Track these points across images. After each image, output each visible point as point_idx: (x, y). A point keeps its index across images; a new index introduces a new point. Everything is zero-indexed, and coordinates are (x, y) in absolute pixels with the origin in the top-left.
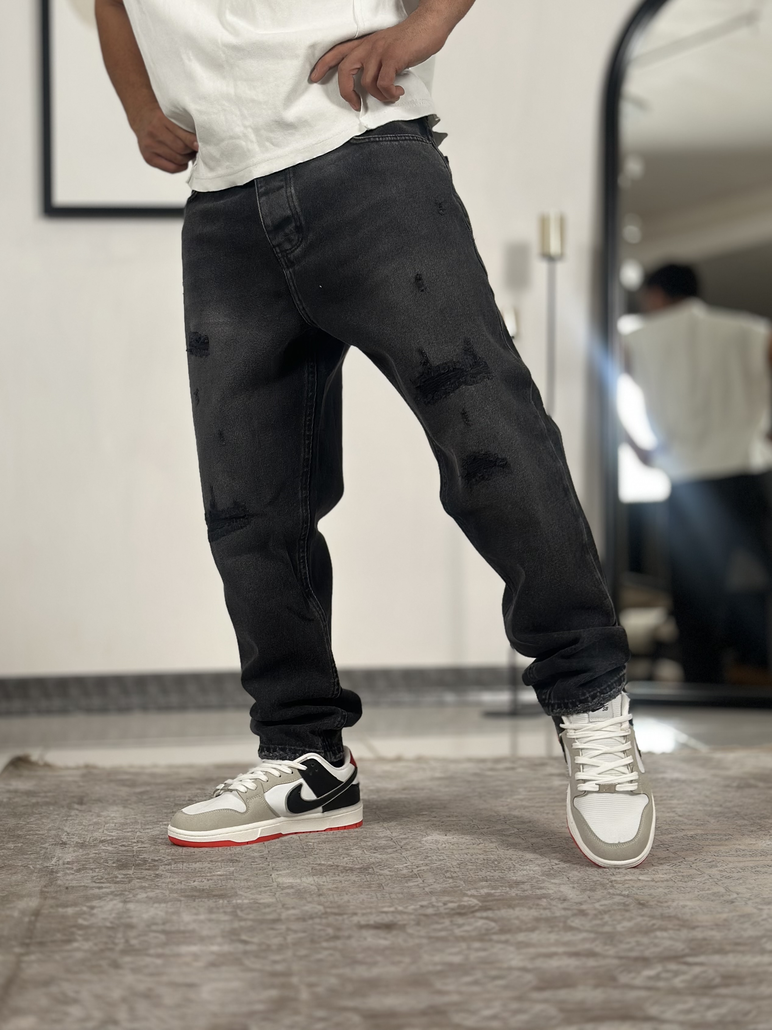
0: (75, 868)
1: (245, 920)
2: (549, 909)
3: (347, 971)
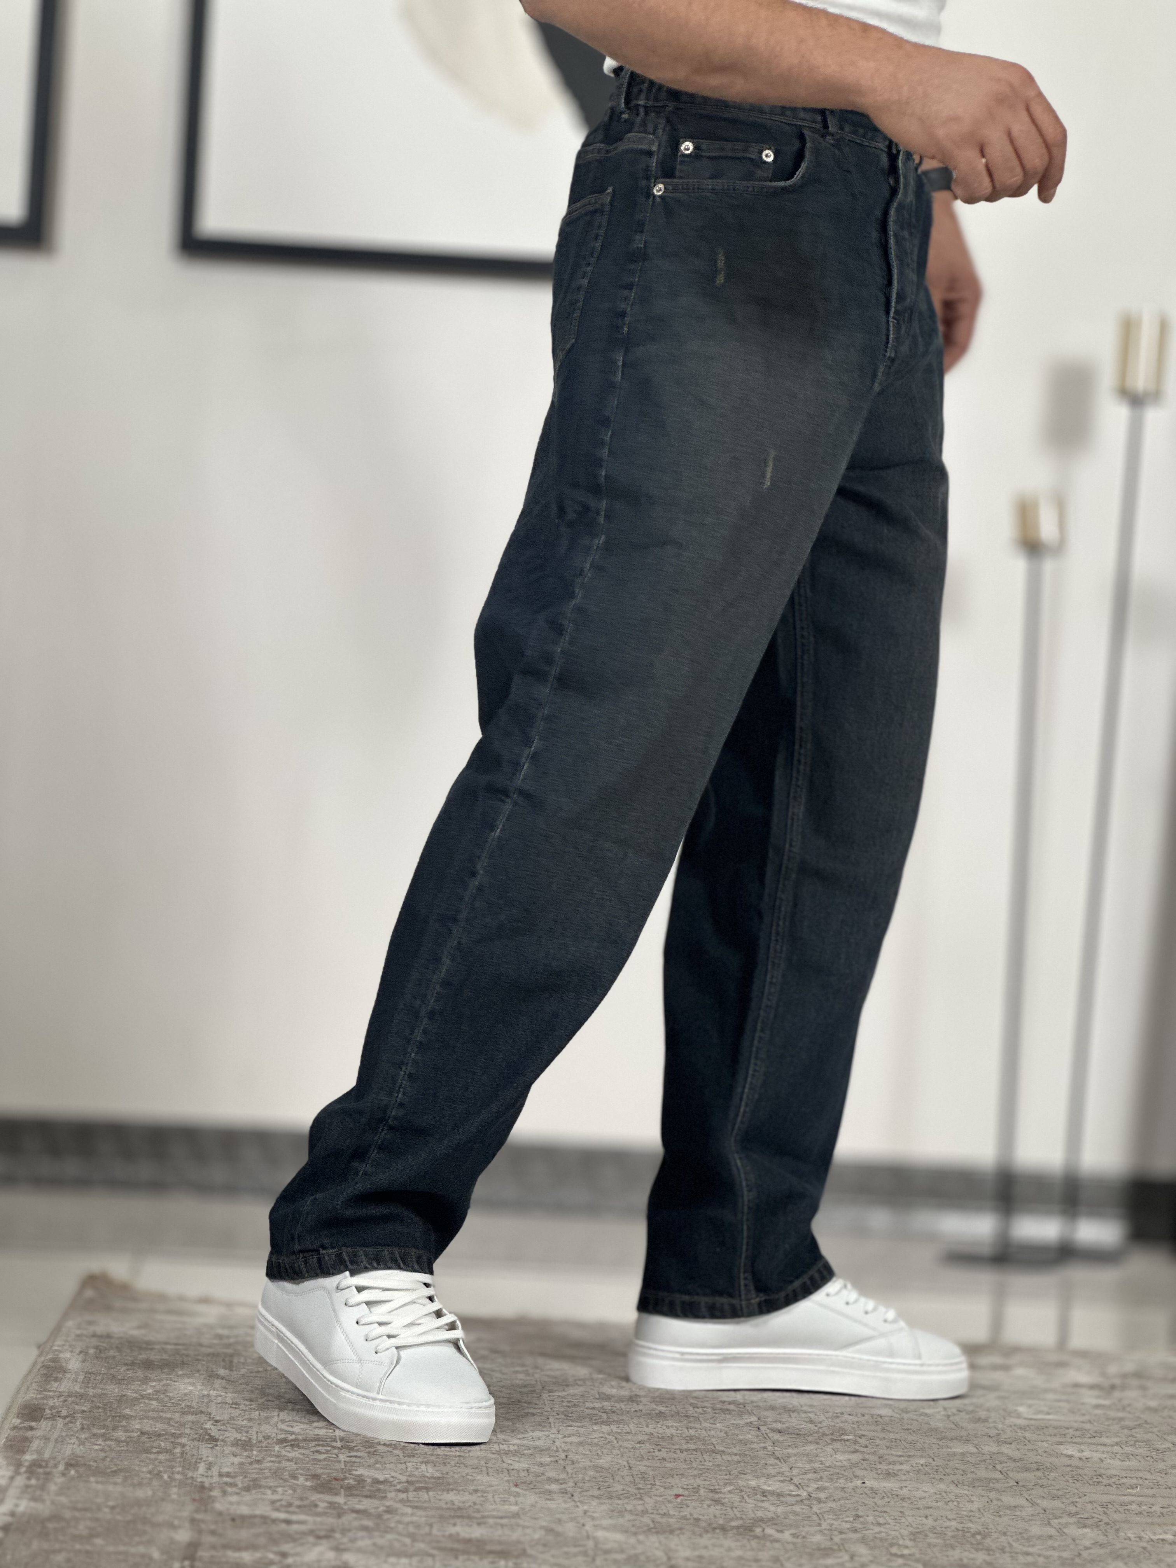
0: (240, 1485)
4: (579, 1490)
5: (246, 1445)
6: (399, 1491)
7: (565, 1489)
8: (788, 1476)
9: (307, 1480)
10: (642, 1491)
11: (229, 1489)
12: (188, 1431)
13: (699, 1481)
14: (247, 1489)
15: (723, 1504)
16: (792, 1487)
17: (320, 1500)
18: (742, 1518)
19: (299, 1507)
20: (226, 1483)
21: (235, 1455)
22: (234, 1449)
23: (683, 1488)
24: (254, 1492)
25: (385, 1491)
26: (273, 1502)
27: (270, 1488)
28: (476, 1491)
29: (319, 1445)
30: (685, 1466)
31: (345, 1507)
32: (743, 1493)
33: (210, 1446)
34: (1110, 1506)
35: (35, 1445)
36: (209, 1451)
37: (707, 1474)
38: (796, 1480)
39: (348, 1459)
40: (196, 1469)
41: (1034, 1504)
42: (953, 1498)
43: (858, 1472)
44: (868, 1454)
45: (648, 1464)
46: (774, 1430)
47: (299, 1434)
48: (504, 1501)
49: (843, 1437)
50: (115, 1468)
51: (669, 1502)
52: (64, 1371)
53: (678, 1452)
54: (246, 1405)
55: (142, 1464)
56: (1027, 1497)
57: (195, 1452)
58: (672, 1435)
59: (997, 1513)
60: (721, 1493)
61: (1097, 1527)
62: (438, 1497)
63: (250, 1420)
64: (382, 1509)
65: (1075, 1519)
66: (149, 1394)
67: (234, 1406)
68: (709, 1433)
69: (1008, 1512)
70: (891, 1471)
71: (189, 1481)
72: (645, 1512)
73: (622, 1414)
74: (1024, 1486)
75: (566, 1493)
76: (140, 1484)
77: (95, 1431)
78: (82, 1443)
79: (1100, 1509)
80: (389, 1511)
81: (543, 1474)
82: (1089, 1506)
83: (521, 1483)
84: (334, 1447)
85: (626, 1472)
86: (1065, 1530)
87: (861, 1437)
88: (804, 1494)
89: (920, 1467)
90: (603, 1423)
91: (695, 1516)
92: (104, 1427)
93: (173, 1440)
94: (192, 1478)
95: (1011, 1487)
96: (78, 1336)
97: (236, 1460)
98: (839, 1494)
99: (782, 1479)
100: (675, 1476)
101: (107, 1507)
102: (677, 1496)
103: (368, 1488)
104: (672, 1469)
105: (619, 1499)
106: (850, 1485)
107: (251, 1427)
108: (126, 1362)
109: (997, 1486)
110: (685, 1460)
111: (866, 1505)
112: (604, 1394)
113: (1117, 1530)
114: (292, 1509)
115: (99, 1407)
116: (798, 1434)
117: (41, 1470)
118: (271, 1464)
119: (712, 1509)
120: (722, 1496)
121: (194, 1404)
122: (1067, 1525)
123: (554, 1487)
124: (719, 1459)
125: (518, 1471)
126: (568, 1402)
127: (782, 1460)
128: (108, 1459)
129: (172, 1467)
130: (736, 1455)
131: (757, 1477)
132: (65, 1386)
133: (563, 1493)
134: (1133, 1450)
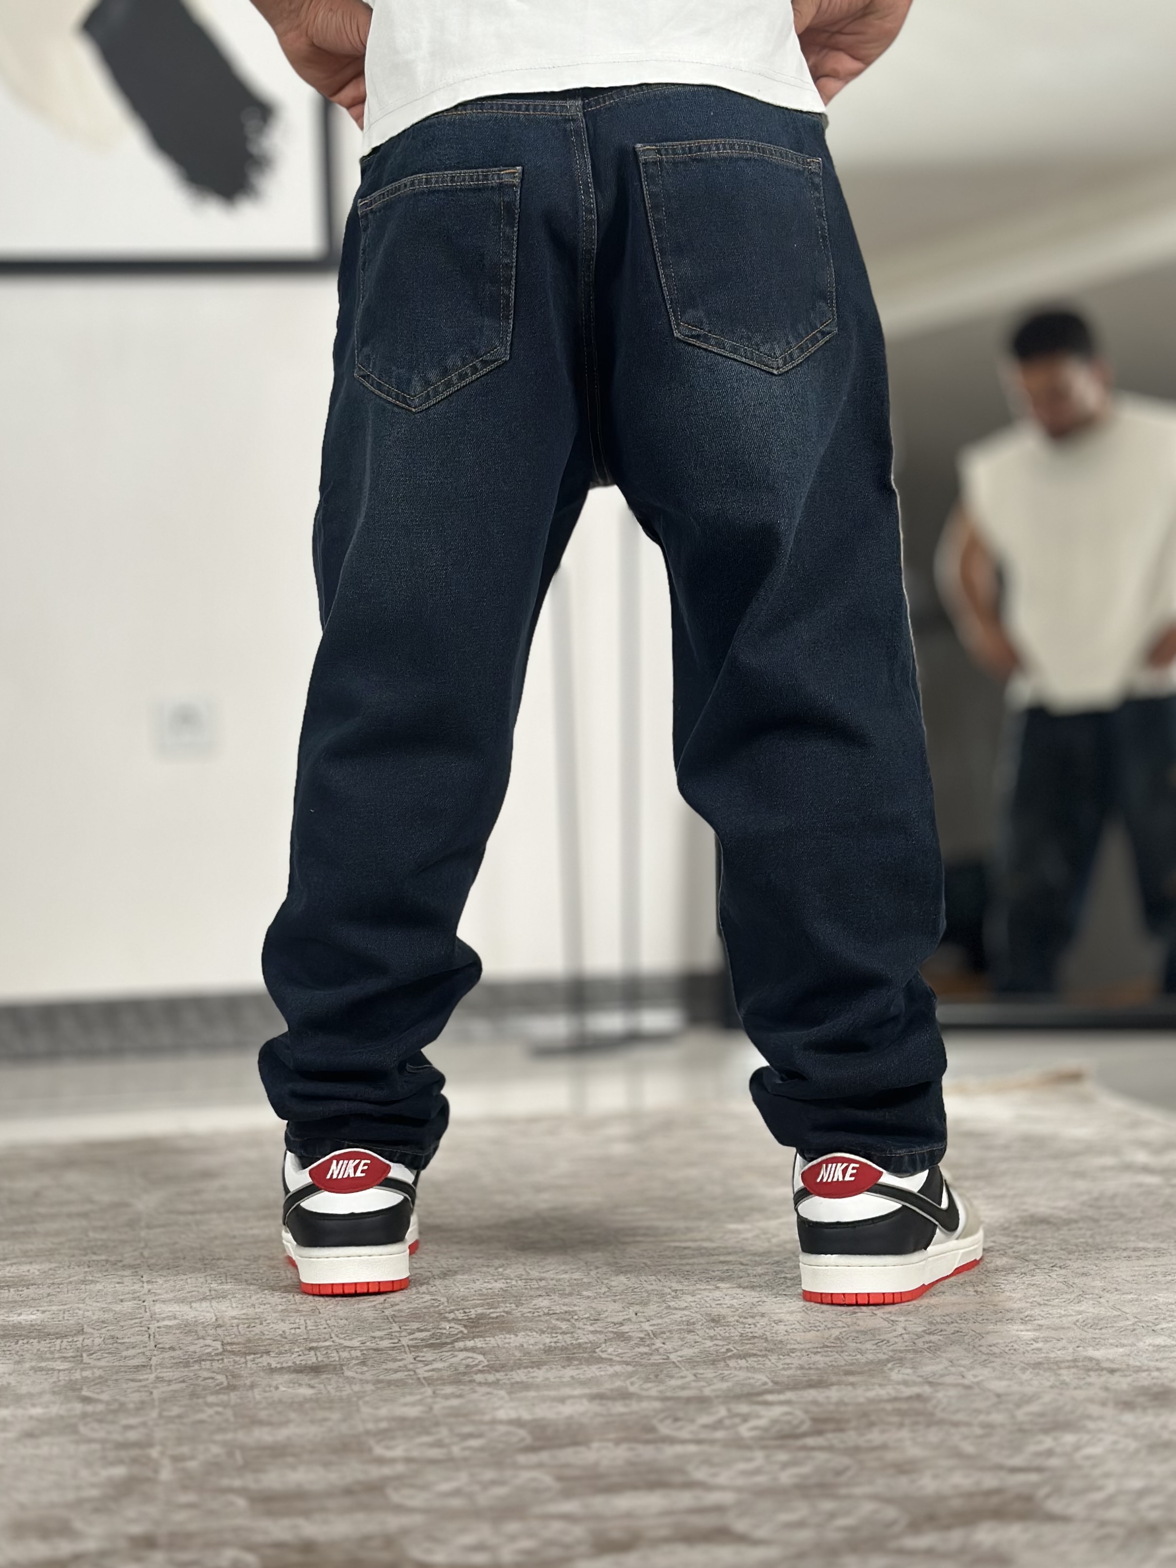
1: (92, 1368)
2: (572, 1333)
3: (241, 1436)
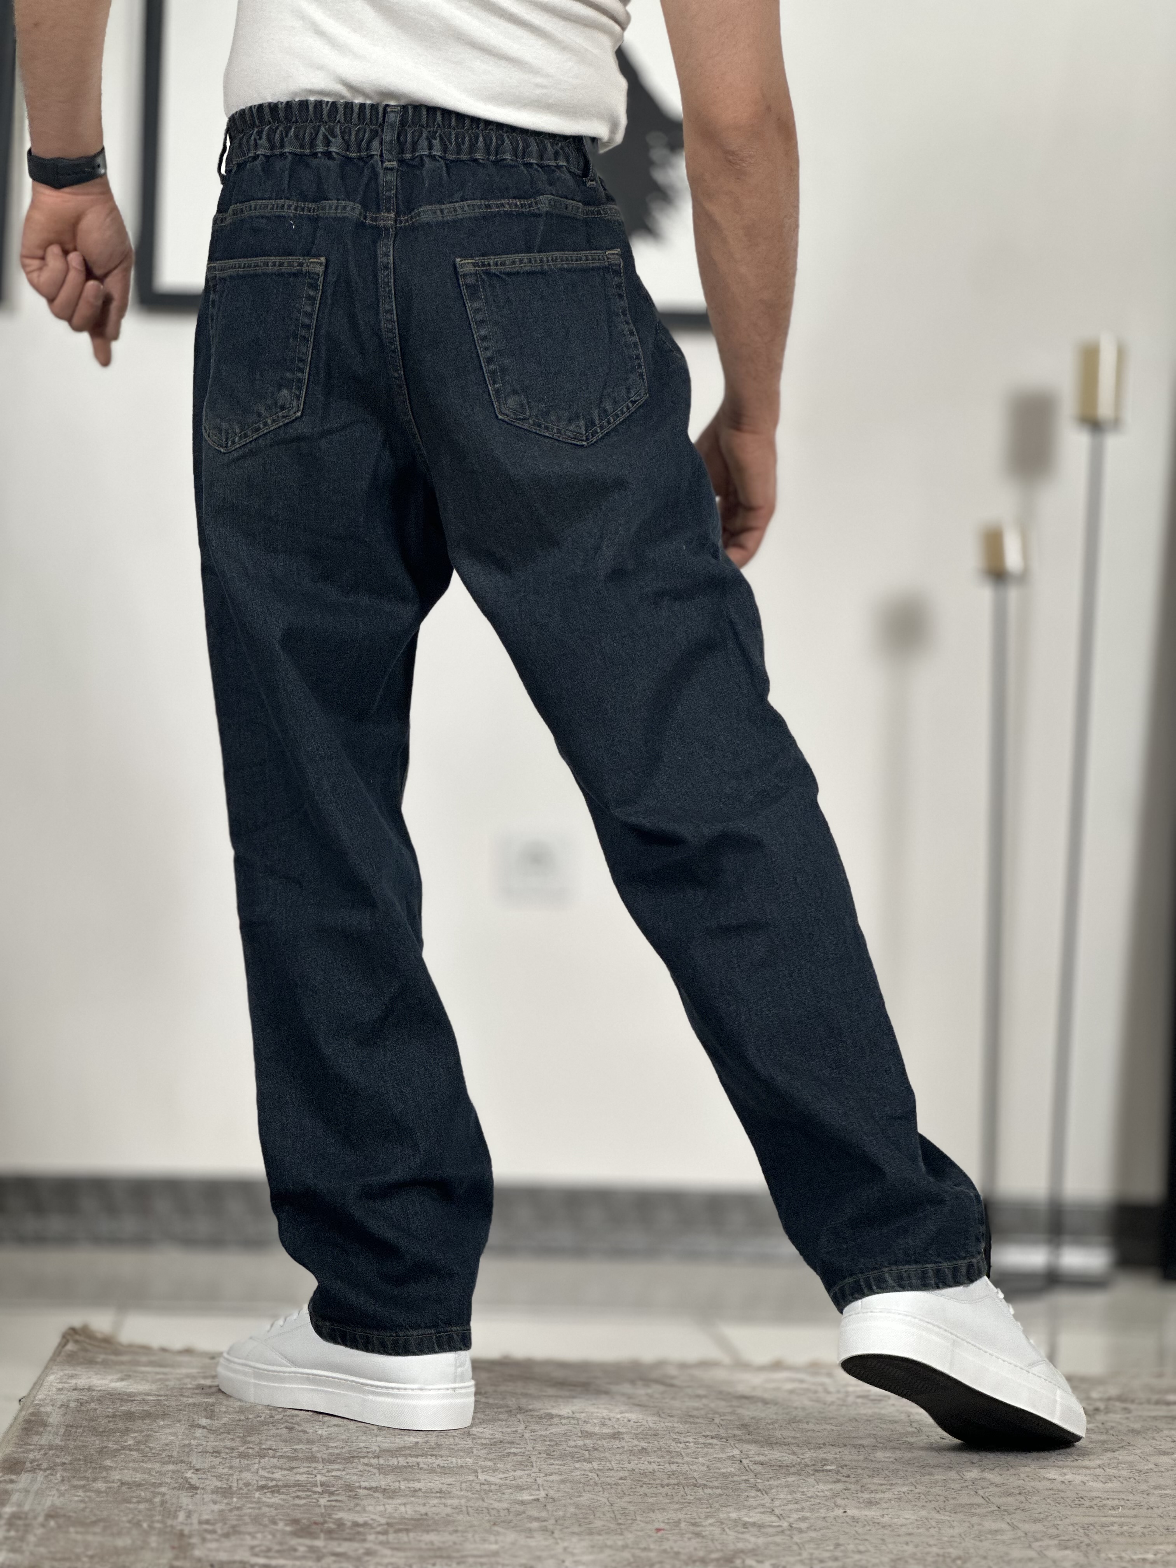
0: (220, 1532)
4: (559, 1527)
5: (227, 1492)
6: (379, 1533)
7: (546, 1526)
8: (769, 1508)
9: (286, 1525)
10: (623, 1527)
11: (209, 1536)
12: (168, 1480)
13: (680, 1515)
14: (227, 1535)
15: (703, 1537)
16: (774, 1518)
17: (300, 1545)
18: (722, 1550)
19: (278, 1551)
20: (206, 1531)
21: (215, 1503)
22: (214, 1496)
23: (663, 1522)
24: (233, 1538)
25: (364, 1534)
26: (252, 1548)
27: (250, 1534)
28: (456, 1531)
29: (299, 1491)
30: (667, 1501)
31: (324, 1551)
32: (724, 1526)
33: (190, 1494)
34: (1091, 1527)
35: (15, 1498)
36: (189, 1500)
37: (688, 1508)
38: (777, 1511)
39: (329, 1503)
40: (175, 1517)
41: (1014, 1527)
42: (934, 1524)
43: (839, 1501)
44: (851, 1483)
45: (629, 1500)
46: (756, 1463)
47: (280, 1480)
48: (484, 1540)
49: (825, 1468)
50: (94, 1519)
51: (650, 1536)
52: (45, 1424)
53: (659, 1487)
54: (227, 1453)
55: (122, 1514)
56: (1008, 1520)
57: (174, 1500)
58: (654, 1470)
59: (979, 1537)
60: (702, 1526)
61: (1078, 1548)
62: (418, 1538)
63: (231, 1467)
64: (361, 1551)
65: (1056, 1542)
66: (130, 1445)
67: (215, 1454)
68: (691, 1467)
69: (989, 1536)
70: (873, 1500)
71: (168, 1530)
72: (625, 1547)
73: (604, 1451)
74: (1005, 1511)
75: (547, 1530)
76: (119, 1534)
77: (76, 1482)
78: (62, 1494)
79: (1081, 1531)
80: (369, 1553)
81: (524, 1512)
82: (1071, 1528)
83: (501, 1522)
84: (315, 1492)
85: (607, 1508)
86: (1046, 1553)
87: (842, 1467)
88: (785, 1524)
89: (903, 1495)
90: (585, 1460)
91: (676, 1549)
92: (85, 1478)
93: (153, 1489)
94: (172, 1526)
95: (993, 1512)
96: (60, 1390)
97: (216, 1508)
98: (821, 1523)
99: (763, 1510)
100: (656, 1511)
101: (87, 1556)
102: (658, 1530)
103: (348, 1531)
104: (652, 1504)
105: (600, 1534)
106: (831, 1514)
107: (231, 1475)
108: (108, 1414)
109: (978, 1511)
110: (667, 1494)
111: (846, 1533)
112: (586, 1432)
113: (1098, 1551)
114: (270, 1554)
115: (80, 1460)
116: (780, 1466)
117: (20, 1522)
118: (250, 1511)
119: (693, 1541)
120: (703, 1529)
121: (175, 1454)
122: (1048, 1547)
123: (535, 1525)
124: (700, 1492)
125: (499, 1511)
126: (551, 1441)
127: (764, 1493)
128: (88, 1510)
129: (153, 1516)
130: (717, 1488)
131: (739, 1509)
132: (44, 1440)
133: (543, 1530)
134: (1115, 1472)
